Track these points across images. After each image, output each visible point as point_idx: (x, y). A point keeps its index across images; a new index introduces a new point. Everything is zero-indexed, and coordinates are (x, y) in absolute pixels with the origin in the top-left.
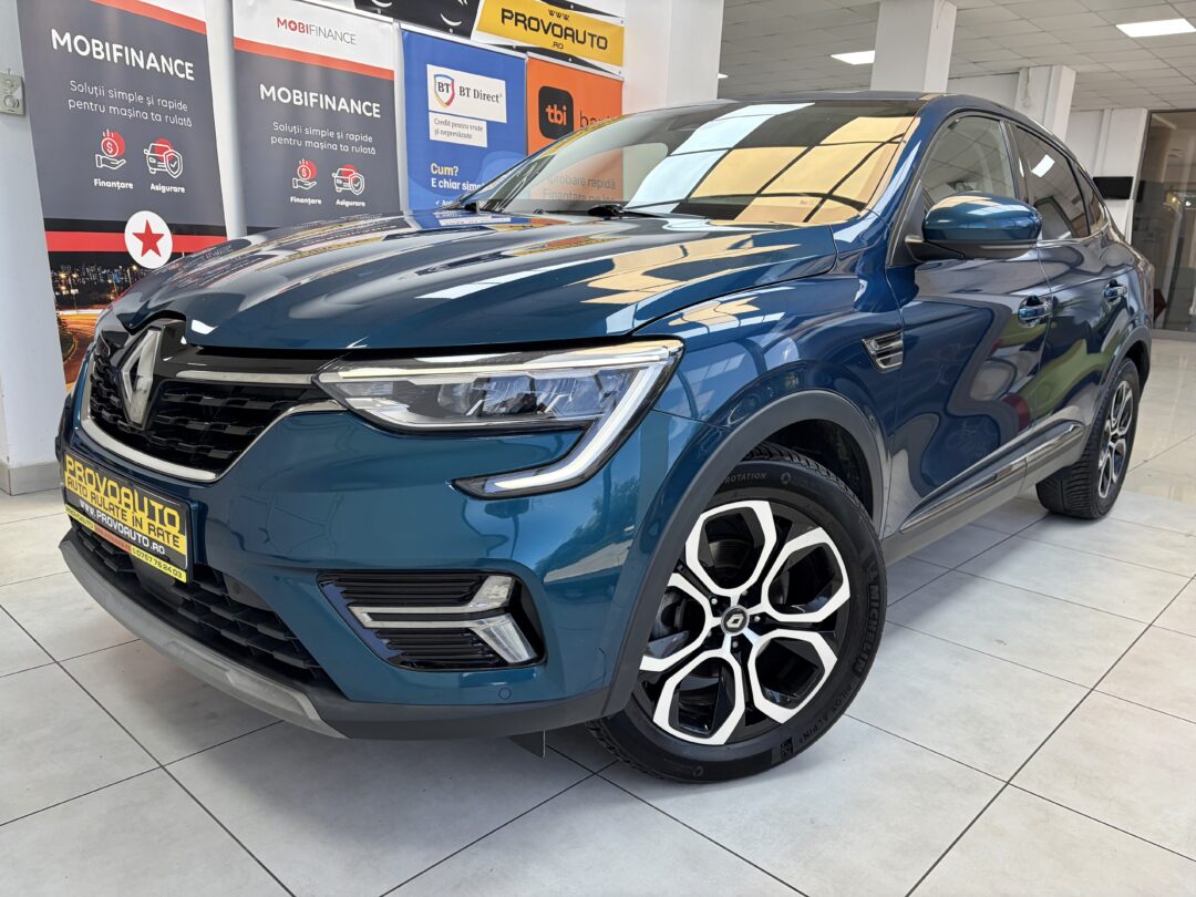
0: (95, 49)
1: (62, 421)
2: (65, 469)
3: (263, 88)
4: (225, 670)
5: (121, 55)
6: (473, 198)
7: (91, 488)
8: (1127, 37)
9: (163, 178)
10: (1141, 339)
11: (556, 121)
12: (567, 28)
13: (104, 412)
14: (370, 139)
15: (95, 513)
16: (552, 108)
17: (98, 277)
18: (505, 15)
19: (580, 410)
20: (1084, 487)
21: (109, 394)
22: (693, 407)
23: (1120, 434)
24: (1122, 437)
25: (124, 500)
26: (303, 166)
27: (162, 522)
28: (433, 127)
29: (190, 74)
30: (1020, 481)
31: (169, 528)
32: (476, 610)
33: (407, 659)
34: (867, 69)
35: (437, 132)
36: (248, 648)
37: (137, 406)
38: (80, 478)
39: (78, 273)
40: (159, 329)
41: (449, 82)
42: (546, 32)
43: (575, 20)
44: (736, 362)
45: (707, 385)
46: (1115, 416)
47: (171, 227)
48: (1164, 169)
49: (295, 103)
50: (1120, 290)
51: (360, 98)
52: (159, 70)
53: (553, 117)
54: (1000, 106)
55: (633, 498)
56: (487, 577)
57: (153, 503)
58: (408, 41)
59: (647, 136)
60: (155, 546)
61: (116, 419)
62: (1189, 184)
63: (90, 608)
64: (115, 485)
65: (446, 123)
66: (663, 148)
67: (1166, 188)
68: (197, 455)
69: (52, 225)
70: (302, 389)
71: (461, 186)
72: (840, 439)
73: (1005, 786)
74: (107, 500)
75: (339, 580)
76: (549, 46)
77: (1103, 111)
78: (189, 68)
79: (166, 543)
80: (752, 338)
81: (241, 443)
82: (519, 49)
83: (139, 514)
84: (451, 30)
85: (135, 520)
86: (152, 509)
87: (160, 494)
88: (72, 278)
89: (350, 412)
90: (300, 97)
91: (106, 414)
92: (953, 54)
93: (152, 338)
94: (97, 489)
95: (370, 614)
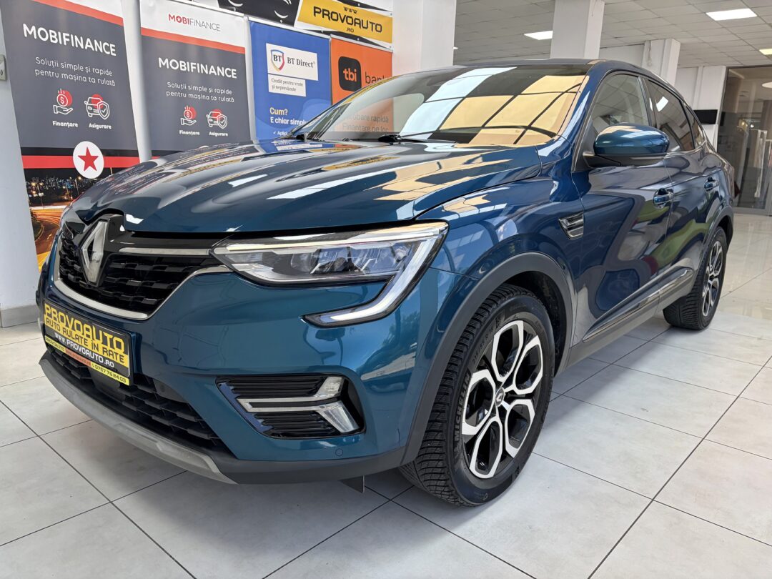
0: (51, 36)
1: (40, 281)
2: (44, 313)
3: (160, 60)
4: (156, 442)
5: (68, 40)
6: (301, 131)
7: (63, 325)
8: (713, 20)
9: (97, 120)
10: (727, 214)
11: (350, 79)
12: (356, 19)
13: (69, 275)
14: (230, 92)
15: (66, 341)
16: (347, 70)
17: (56, 184)
18: (316, 11)
19: (382, 269)
20: (693, 310)
21: (73, 263)
22: (452, 265)
23: (715, 275)
24: (716, 277)
25: (86, 332)
26: (188, 110)
27: (112, 346)
28: (271, 84)
29: (113, 52)
30: (656, 307)
31: (117, 350)
32: (319, 399)
33: (275, 431)
34: (548, 42)
35: (273, 87)
36: (170, 427)
37: (92, 271)
38: (55, 319)
39: (44, 182)
40: (106, 221)
41: (281, 54)
42: (343, 21)
43: (361, 13)
44: (478, 235)
45: (460, 250)
46: (712, 264)
47: (103, 151)
48: (737, 104)
49: (182, 69)
50: (714, 184)
51: (223, 65)
52: (93, 49)
53: (348, 76)
54: (634, 66)
55: (416, 326)
56: (326, 378)
57: (106, 334)
58: (254, 28)
59: (410, 89)
60: (107, 362)
61: (78, 280)
62: (753, 113)
63: (58, 400)
64: (79, 323)
65: (279, 81)
66: (421, 96)
67: (739, 116)
68: (133, 302)
69: (26, 151)
70: (202, 258)
71: (289, 122)
72: (545, 283)
73: (651, 502)
74: (74, 333)
75: (230, 382)
76: (345, 31)
77: (698, 67)
78: (113, 48)
79: (115, 360)
80: (488, 221)
81: (162, 294)
82: (325, 33)
83: (96, 342)
84: (281, 21)
85: (94, 346)
86: (105, 338)
87: (111, 328)
88: (39, 186)
89: (235, 272)
90: (184, 66)
91: (71, 277)
92: (602, 33)
93: (101, 227)
94: (67, 325)
95: (250, 403)
